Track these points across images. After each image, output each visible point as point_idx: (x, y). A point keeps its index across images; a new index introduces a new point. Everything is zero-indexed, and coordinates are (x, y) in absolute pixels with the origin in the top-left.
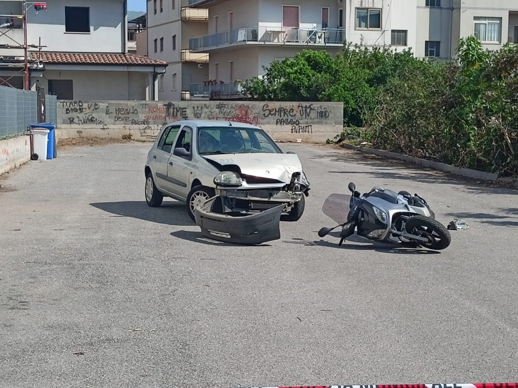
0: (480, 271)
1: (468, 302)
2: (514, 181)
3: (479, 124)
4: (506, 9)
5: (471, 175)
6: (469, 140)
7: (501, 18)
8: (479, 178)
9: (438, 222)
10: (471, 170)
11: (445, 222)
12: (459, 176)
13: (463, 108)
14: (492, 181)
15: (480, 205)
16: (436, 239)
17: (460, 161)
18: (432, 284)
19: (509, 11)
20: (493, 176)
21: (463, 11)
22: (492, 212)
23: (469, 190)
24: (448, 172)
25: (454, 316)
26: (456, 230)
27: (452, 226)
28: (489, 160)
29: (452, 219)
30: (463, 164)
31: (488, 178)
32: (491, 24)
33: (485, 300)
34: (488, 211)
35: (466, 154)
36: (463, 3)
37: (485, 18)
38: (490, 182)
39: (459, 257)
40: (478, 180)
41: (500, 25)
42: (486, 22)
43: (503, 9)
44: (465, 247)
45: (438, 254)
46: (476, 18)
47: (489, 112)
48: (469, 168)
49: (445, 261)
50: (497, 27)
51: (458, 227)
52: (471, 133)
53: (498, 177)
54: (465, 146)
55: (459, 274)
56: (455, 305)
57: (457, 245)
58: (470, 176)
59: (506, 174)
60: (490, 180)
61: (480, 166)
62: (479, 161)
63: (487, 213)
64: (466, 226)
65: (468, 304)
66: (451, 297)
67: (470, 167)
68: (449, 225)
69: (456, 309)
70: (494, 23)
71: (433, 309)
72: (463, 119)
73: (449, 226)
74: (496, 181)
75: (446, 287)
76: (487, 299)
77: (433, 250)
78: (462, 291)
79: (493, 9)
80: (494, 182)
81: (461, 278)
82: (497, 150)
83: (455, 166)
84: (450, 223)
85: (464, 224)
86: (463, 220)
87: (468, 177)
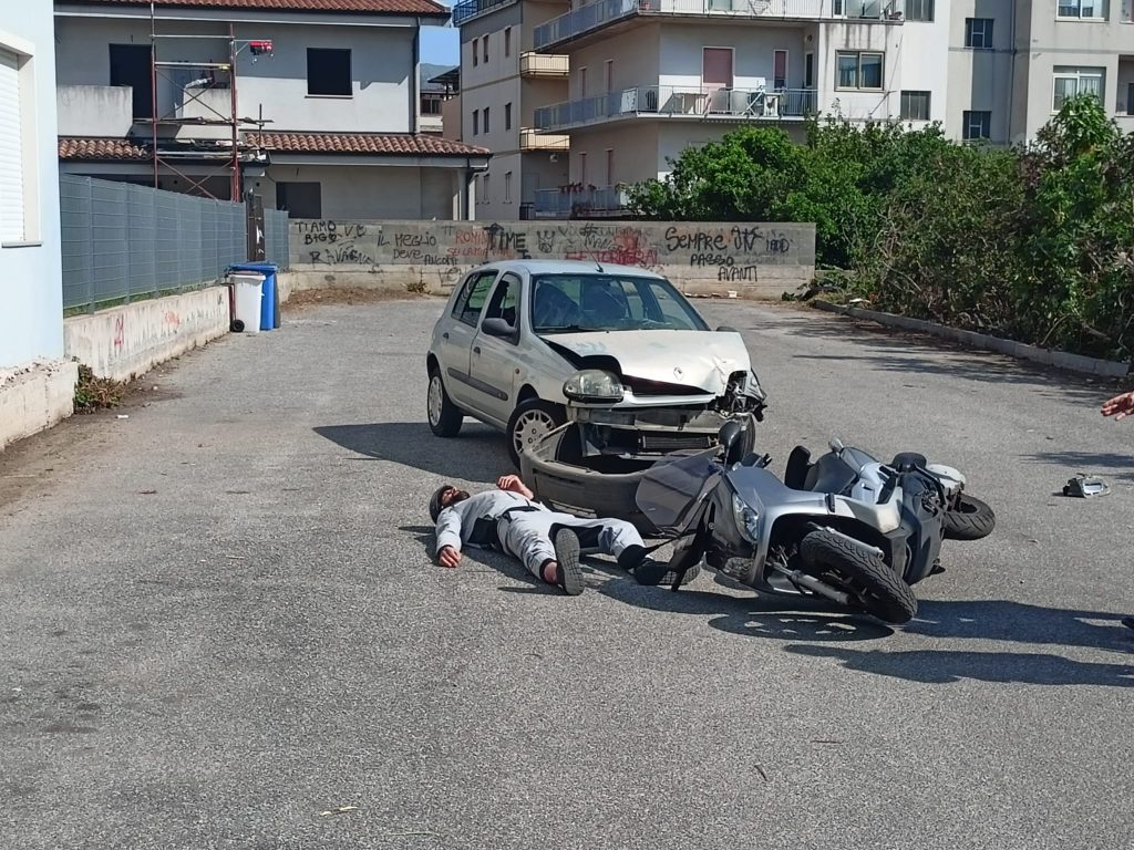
3: (1086, 265)
4: (1114, 52)
5: (1072, 365)
6: (1067, 295)
7: (1105, 68)
8: (1088, 371)
10: (1072, 355)
12: (1048, 366)
14: (1118, 378)
17: (1049, 338)
19: (1120, 56)
20: (1118, 369)
21: (1035, 56)
23: (1072, 399)
24: (1025, 358)
28: (1110, 335)
30: (1053, 343)
31: (1107, 372)
32: (1086, 79)
35: (1062, 322)
36: (1034, 41)
37: (1076, 69)
38: (1114, 379)
40: (1088, 376)
41: (1103, 81)
42: (1077, 75)
43: (1108, 52)
46: (1057, 68)
48: (1065, 350)
50: (1096, 84)
51: (1086, 489)
52: (1071, 282)
53: (1130, 371)
58: (1069, 367)
60: (1112, 376)
61: (1081, 343)
62: (1087, 337)
67: (1070, 348)
68: (1066, 487)
70: (1092, 78)
72: (1055, 255)
73: (1066, 490)
74: (1126, 379)
79: (1090, 52)
80: (1121, 380)
82: (1127, 317)
83: (1039, 346)
87: (1067, 369)
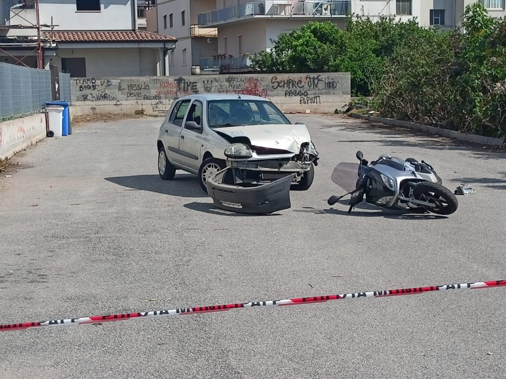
0: (487, 235)
1: (476, 265)
3: (485, 91)
5: (476, 140)
6: (475, 106)
8: (486, 143)
9: (445, 188)
10: (477, 136)
11: (452, 188)
12: (466, 141)
13: (468, 75)
14: (498, 146)
15: (486, 170)
16: (444, 204)
17: (467, 127)
18: (440, 248)
20: (499, 141)
22: (499, 177)
23: (477, 156)
24: (455, 138)
25: (461, 279)
26: (463, 195)
27: (459, 191)
28: (495, 125)
29: (459, 184)
30: (469, 130)
31: (494, 143)
33: (493, 263)
34: (495, 176)
35: (472, 120)
38: (496, 147)
39: (466, 221)
40: (484, 145)
44: (472, 212)
45: (446, 219)
47: (494, 78)
48: (475, 134)
49: (453, 226)
51: (465, 191)
52: (477, 99)
53: (504, 142)
54: (471, 112)
55: (466, 238)
56: (463, 268)
57: (465, 209)
58: (476, 142)
60: (496, 145)
61: (485, 131)
62: (485, 127)
63: (493, 178)
64: (473, 191)
65: (475, 266)
66: (459, 261)
67: (477, 133)
68: (456, 190)
71: (441, 273)
72: (469, 85)
73: (456, 192)
74: (502, 146)
75: (454, 251)
76: (494, 262)
77: (441, 215)
78: (469, 254)
80: (500, 147)
81: (469, 242)
82: (502, 115)
83: (462, 132)
84: (457, 188)
85: (471, 189)
86: (469, 185)
87: (475, 143)
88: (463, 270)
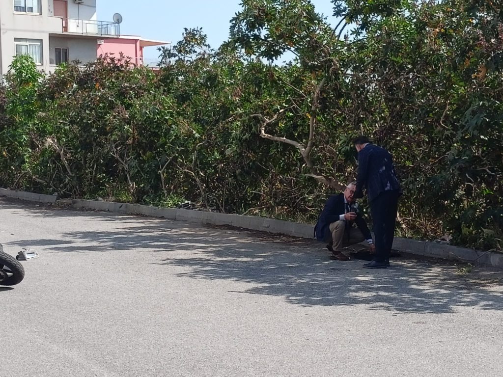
0: (60, 306)
1: (56, 346)
2: (74, 203)
3: (33, 146)
4: (47, 32)
5: (28, 198)
6: (24, 162)
7: (42, 40)
8: (36, 201)
9: (9, 256)
10: (29, 193)
11: (12, 252)
12: (16, 199)
13: (15, 130)
14: (51, 203)
15: (45, 231)
16: (8, 274)
17: (16, 185)
18: (11, 327)
19: (49, 34)
20: (52, 199)
21: (4, 33)
22: (59, 237)
24: (4, 196)
25: (42, 365)
26: (26, 260)
27: (21, 257)
28: (46, 182)
29: (19, 249)
30: (19, 187)
31: (46, 200)
32: (33, 45)
33: (74, 341)
34: (55, 236)
35: (22, 176)
36: (3, 24)
37: (26, 40)
38: (49, 204)
39: (35, 292)
40: (37, 203)
41: (41, 47)
42: (28, 43)
43: (43, 32)
44: (39, 280)
45: (12, 291)
46: (16, 39)
47: (42, 133)
48: (26, 190)
49: (21, 298)
50: (38, 48)
51: (27, 256)
52: (25, 155)
53: (57, 199)
54: (19, 168)
55: (39, 312)
56: (42, 352)
57: (30, 277)
58: (28, 199)
59: (65, 196)
60: (48, 203)
61: (37, 188)
62: (36, 184)
63: (54, 239)
64: (36, 255)
65: (55, 348)
66: (36, 342)
67: (27, 189)
68: (17, 256)
69: (44, 357)
70: (35, 45)
71: (18, 360)
72: (16, 140)
73: (17, 257)
74: (55, 203)
75: (27, 330)
76: (76, 339)
77: (5, 286)
78: (46, 332)
79: (34, 31)
80: (53, 204)
81: (42, 317)
82: (54, 171)
83: (11, 189)
84: (19, 253)
85: (34, 253)
86: (32, 248)
87: (26, 200)
88: (42, 354)
